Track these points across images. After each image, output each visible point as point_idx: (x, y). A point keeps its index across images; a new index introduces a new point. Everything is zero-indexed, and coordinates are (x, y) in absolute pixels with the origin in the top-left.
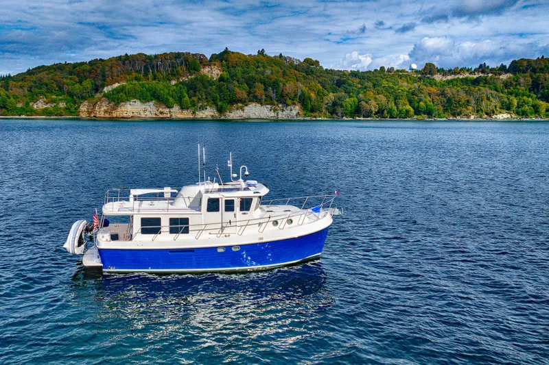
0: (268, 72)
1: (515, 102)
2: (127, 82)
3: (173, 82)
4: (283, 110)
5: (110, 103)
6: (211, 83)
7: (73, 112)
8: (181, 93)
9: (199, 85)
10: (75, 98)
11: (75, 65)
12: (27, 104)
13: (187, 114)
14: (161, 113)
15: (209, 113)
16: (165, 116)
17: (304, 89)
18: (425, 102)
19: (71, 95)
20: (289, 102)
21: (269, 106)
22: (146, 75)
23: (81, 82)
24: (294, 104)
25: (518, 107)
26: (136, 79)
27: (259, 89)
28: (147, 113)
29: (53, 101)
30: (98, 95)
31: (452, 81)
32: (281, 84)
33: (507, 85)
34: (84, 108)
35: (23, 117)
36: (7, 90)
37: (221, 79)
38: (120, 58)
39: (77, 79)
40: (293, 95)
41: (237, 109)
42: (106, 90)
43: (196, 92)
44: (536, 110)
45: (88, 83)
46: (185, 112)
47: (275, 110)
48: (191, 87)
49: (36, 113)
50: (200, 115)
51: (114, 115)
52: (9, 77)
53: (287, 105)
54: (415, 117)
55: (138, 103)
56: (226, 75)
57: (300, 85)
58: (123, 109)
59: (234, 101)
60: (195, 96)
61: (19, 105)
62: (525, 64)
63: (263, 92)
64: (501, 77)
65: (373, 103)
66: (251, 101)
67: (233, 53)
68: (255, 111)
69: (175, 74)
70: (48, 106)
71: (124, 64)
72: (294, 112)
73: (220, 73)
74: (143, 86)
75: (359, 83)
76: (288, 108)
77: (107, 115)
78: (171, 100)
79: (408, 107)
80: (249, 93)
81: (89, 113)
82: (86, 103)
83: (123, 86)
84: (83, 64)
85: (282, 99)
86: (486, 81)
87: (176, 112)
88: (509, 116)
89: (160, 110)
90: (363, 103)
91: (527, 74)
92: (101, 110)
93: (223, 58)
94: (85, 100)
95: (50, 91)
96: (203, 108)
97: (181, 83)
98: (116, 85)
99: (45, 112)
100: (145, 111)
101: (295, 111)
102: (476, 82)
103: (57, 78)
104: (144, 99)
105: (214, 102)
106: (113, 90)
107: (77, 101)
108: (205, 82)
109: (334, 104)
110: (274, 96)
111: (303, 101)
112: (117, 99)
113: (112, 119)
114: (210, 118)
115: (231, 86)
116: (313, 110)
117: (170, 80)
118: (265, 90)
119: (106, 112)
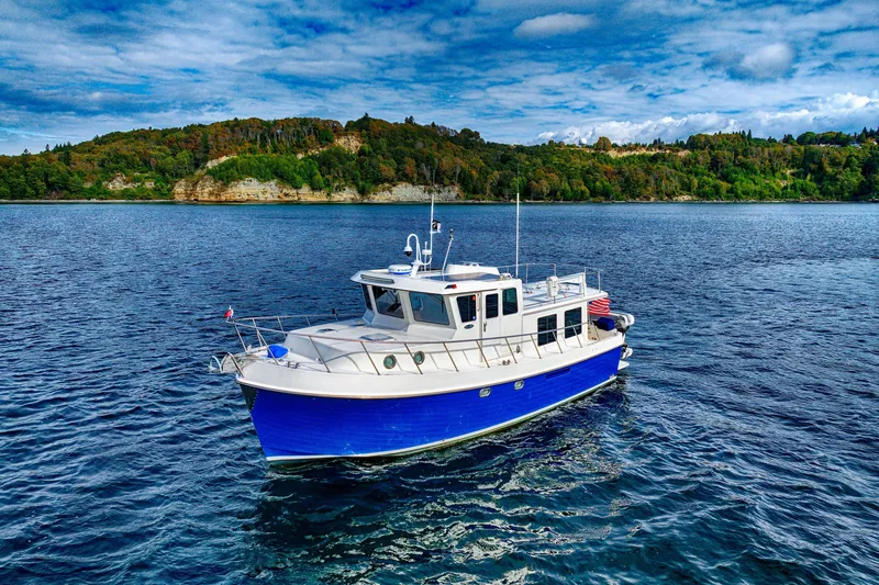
0: (420, 145)
1: (696, 181)
2: (239, 154)
3: (300, 156)
4: (439, 192)
5: (216, 182)
6: (349, 157)
7: (164, 196)
8: (312, 170)
9: (334, 160)
10: (167, 176)
11: (165, 132)
12: (99, 183)
13: (319, 197)
14: (286, 195)
15: (347, 195)
16: (290, 199)
17: (463, 165)
18: (602, 182)
19: (162, 171)
20: (447, 181)
21: (422, 187)
22: (263, 145)
23: (174, 155)
24: (453, 184)
25: (699, 188)
26: (251, 151)
27: (410, 166)
28: (268, 195)
29: (135, 180)
30: (199, 172)
31: (628, 158)
32: (436, 160)
33: (686, 162)
34: (180, 189)
35: (95, 200)
36: (68, 164)
37: (362, 152)
38: (227, 124)
39: (169, 151)
40: (451, 174)
41: (384, 190)
42: (210, 165)
43: (329, 169)
44: (717, 190)
45: (184, 156)
46: (317, 193)
47: (430, 192)
48: (325, 163)
49: (112, 195)
50: (337, 197)
51: (223, 198)
52: (68, 147)
53: (445, 186)
54: (591, 199)
55: (255, 181)
56: (367, 148)
57: (458, 160)
58: (234, 189)
59: (379, 180)
60: (329, 174)
61: (88, 185)
62: (703, 140)
63: (414, 169)
64: (680, 154)
65: (544, 182)
66: (400, 180)
67: (374, 120)
68: (405, 192)
69: (300, 146)
70: (129, 186)
71: (233, 131)
72: (453, 194)
73: (360, 145)
74: (260, 160)
75: (527, 159)
76: (447, 188)
77: (213, 198)
78: (299, 178)
79: (583, 188)
80: (398, 170)
81: (188, 196)
82: (183, 182)
83: (234, 161)
84: (175, 130)
85: (439, 178)
86: (664, 158)
87: (306, 194)
88: (690, 198)
89: (285, 191)
90: (534, 183)
91: (706, 151)
92: (205, 191)
93: (363, 126)
94: (182, 177)
95: (131, 165)
96: (339, 189)
97: (309, 157)
98: (224, 159)
99: (125, 195)
100: (264, 193)
101: (453, 192)
102: (654, 159)
103: (140, 149)
104: (262, 177)
105: (354, 182)
106: (221, 165)
107: (171, 179)
108: (342, 156)
109: (500, 183)
110: (428, 174)
111: (464, 180)
112: (225, 176)
113: (220, 203)
114: (349, 201)
115: (374, 161)
116: (475, 192)
117: (295, 153)
118: (418, 166)
119: (211, 194)
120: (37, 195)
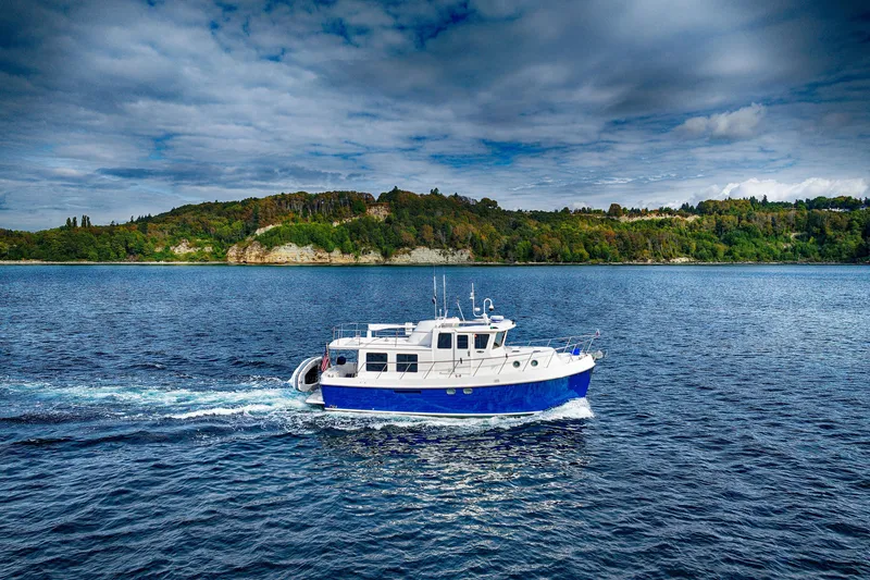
0: (439, 214)
1: (694, 245)
2: (283, 223)
3: (335, 224)
4: (453, 254)
5: (262, 246)
6: (375, 224)
7: (220, 257)
8: (343, 236)
9: (363, 227)
10: (223, 242)
11: (226, 205)
12: (167, 248)
13: (349, 259)
14: (320, 258)
15: (372, 257)
16: (323, 261)
17: (475, 232)
18: (601, 246)
19: (219, 238)
20: (460, 245)
21: (438, 250)
22: (305, 216)
23: (230, 224)
24: (465, 247)
25: (698, 249)
26: (293, 220)
27: (428, 233)
28: (304, 258)
29: (197, 245)
30: (249, 238)
31: (636, 223)
32: (451, 227)
33: (691, 227)
34: (232, 252)
35: (162, 262)
36: (145, 233)
37: (388, 221)
38: (275, 197)
39: (226, 221)
40: (464, 238)
41: (404, 253)
42: (258, 232)
43: (357, 237)
44: (714, 254)
45: (237, 225)
46: (346, 256)
47: (444, 255)
48: (355, 231)
49: (177, 258)
50: (363, 259)
51: (267, 261)
52: (149, 218)
53: (458, 249)
54: (591, 261)
55: (294, 246)
56: (392, 215)
57: (472, 227)
58: (276, 253)
59: (401, 245)
60: (358, 239)
61: (158, 250)
62: (711, 205)
63: (431, 234)
64: (688, 219)
65: (546, 246)
66: (418, 244)
67: (403, 192)
68: (424, 255)
69: (337, 215)
70: (192, 250)
71: (280, 204)
72: (465, 257)
73: (387, 213)
74: (300, 228)
75: (537, 225)
76: (459, 252)
77: (259, 261)
78: (331, 244)
79: (584, 251)
80: (417, 236)
81: (238, 258)
82: (235, 247)
83: (277, 229)
84: (235, 203)
85: (453, 243)
86: (670, 223)
87: (337, 257)
88: (687, 260)
89: (319, 254)
90: (535, 246)
91: (713, 217)
92: (252, 255)
93: (393, 198)
94: (235, 243)
95: (194, 233)
96: (366, 252)
97: (343, 225)
98: (271, 227)
99: (189, 257)
100: (301, 256)
101: (465, 255)
102: (661, 224)
103: (204, 219)
104: (300, 243)
105: (378, 245)
106: (266, 233)
107: (226, 245)
108: (370, 225)
109: (507, 248)
110: (444, 239)
111: (474, 244)
112: (269, 242)
113: (264, 265)
114: (374, 263)
115: (397, 228)
116: (484, 255)
117: (331, 222)
118: (435, 232)
119: (257, 257)
120: (118, 257)
